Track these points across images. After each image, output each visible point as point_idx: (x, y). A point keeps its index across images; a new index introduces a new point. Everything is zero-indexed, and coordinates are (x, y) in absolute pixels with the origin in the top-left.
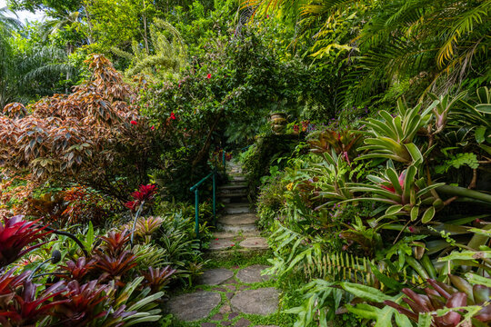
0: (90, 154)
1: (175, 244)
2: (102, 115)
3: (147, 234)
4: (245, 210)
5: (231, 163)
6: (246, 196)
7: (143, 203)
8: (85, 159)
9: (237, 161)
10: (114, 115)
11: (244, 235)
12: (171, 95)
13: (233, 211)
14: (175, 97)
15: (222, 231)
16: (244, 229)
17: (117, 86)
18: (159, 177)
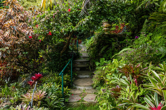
0: (9, 52)
1: (52, 102)
2: (14, 34)
3: (39, 100)
4: (87, 76)
5: (81, 45)
6: (88, 67)
7: (36, 82)
8: (7, 55)
9: (84, 43)
10: (20, 32)
11: (86, 92)
12: (49, 21)
13: (81, 76)
14: (51, 23)
15: (75, 89)
16: (87, 88)
17: (21, 15)
18: (44, 54)
